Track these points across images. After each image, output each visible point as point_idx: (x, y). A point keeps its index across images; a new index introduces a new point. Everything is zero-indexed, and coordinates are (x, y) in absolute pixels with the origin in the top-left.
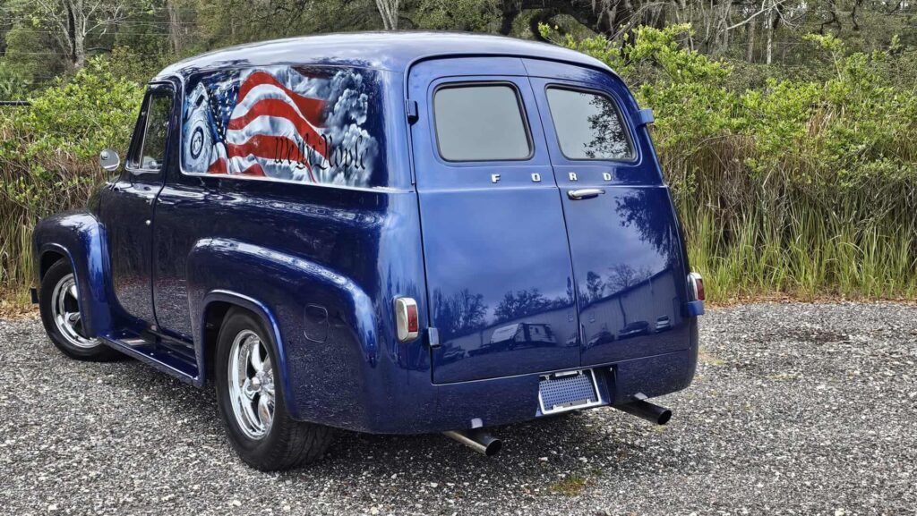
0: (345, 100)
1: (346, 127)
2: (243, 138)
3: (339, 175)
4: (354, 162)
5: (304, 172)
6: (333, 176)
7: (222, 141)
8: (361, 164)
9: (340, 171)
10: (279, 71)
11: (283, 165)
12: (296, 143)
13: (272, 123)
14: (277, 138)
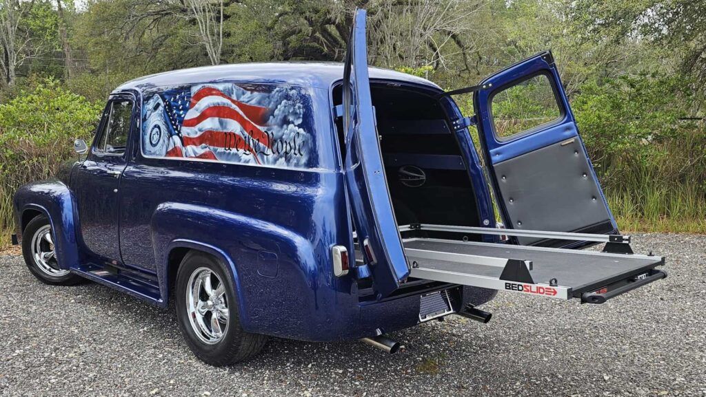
0: (283, 108)
1: (285, 126)
2: (196, 133)
3: (280, 159)
4: (293, 151)
5: (251, 156)
6: (276, 160)
7: (178, 135)
8: (299, 152)
9: (281, 157)
10: (225, 87)
11: (232, 152)
12: (243, 137)
13: (221, 123)
14: (225, 133)
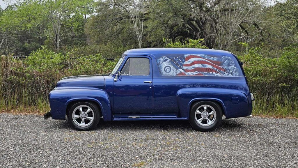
0: (227, 61)
1: (229, 66)
2: (191, 68)
3: (230, 75)
4: (233, 72)
5: (218, 74)
7: (181, 69)
8: (236, 72)
9: (230, 74)
10: (202, 55)
11: (210, 73)
12: (214, 69)
13: (203, 65)
14: (206, 68)
